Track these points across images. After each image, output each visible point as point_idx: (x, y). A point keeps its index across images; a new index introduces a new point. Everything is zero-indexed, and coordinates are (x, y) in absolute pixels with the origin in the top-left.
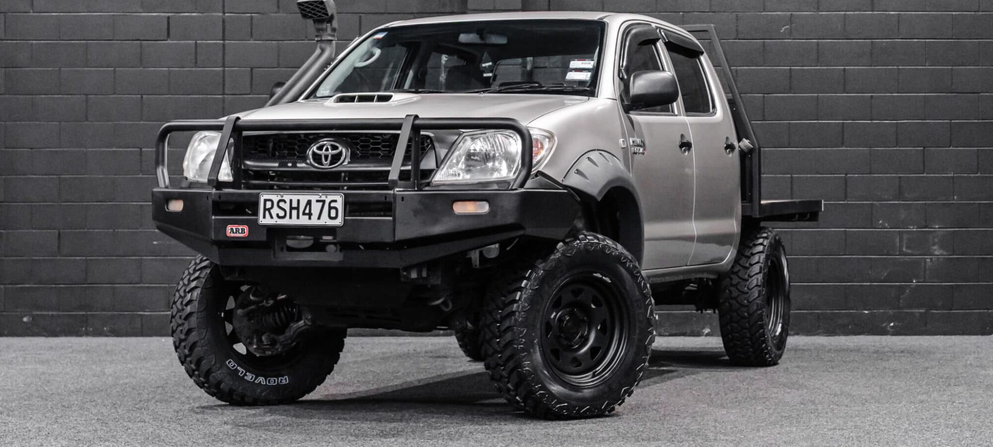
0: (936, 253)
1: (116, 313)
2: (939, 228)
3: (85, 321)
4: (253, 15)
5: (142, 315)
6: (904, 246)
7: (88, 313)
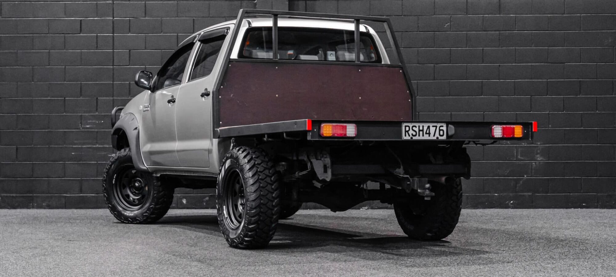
0: (539, 159)
1: (50, 195)
2: (540, 144)
3: (32, 199)
4: (130, 18)
5: (65, 196)
6: (519, 155)
7: (34, 195)
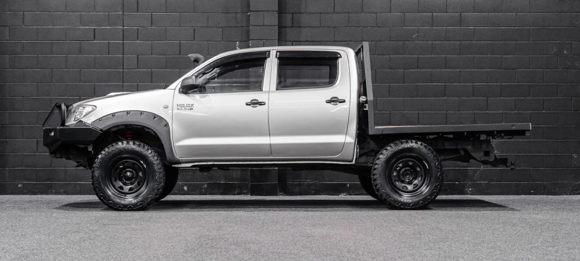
1: (67, 182)
3: (50, 186)
4: (138, 28)
5: (80, 183)
7: (53, 182)
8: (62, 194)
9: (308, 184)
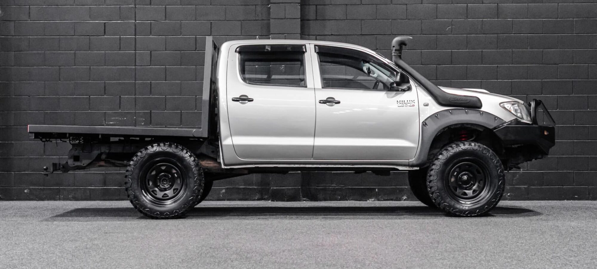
1: (75, 187)
3: (58, 192)
4: (151, 21)
7: (61, 187)
8: (71, 200)
9: (334, 188)
